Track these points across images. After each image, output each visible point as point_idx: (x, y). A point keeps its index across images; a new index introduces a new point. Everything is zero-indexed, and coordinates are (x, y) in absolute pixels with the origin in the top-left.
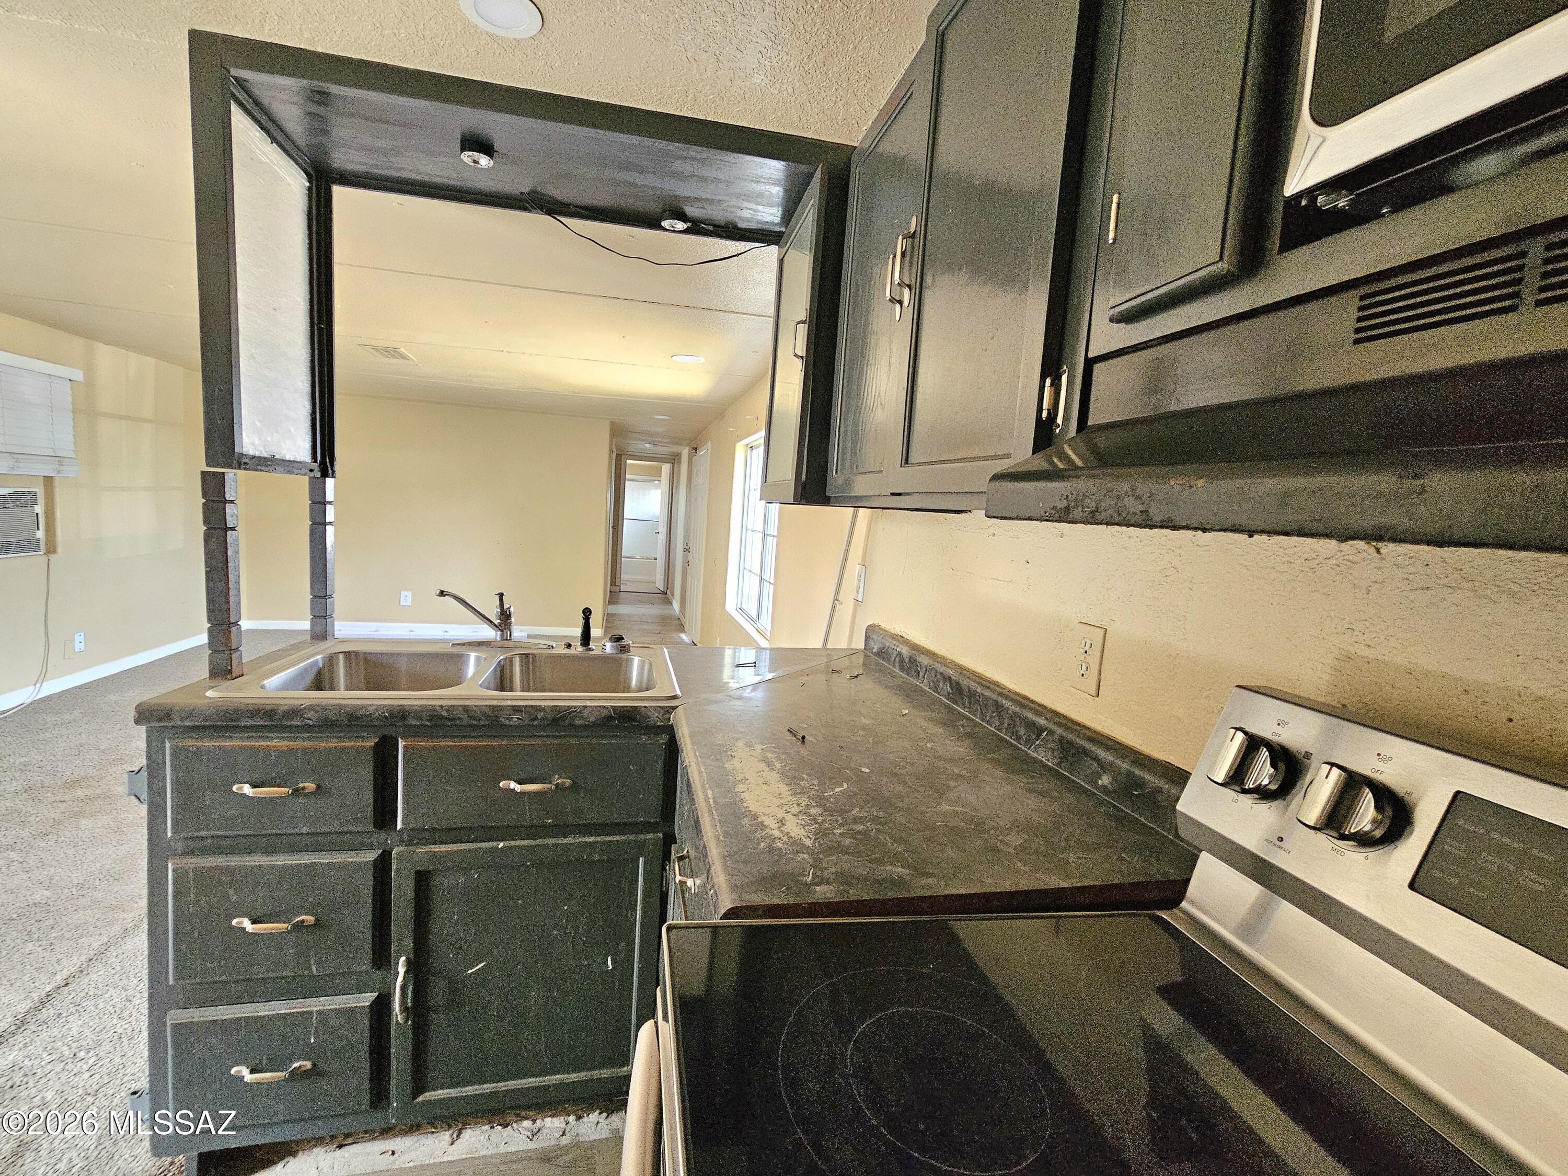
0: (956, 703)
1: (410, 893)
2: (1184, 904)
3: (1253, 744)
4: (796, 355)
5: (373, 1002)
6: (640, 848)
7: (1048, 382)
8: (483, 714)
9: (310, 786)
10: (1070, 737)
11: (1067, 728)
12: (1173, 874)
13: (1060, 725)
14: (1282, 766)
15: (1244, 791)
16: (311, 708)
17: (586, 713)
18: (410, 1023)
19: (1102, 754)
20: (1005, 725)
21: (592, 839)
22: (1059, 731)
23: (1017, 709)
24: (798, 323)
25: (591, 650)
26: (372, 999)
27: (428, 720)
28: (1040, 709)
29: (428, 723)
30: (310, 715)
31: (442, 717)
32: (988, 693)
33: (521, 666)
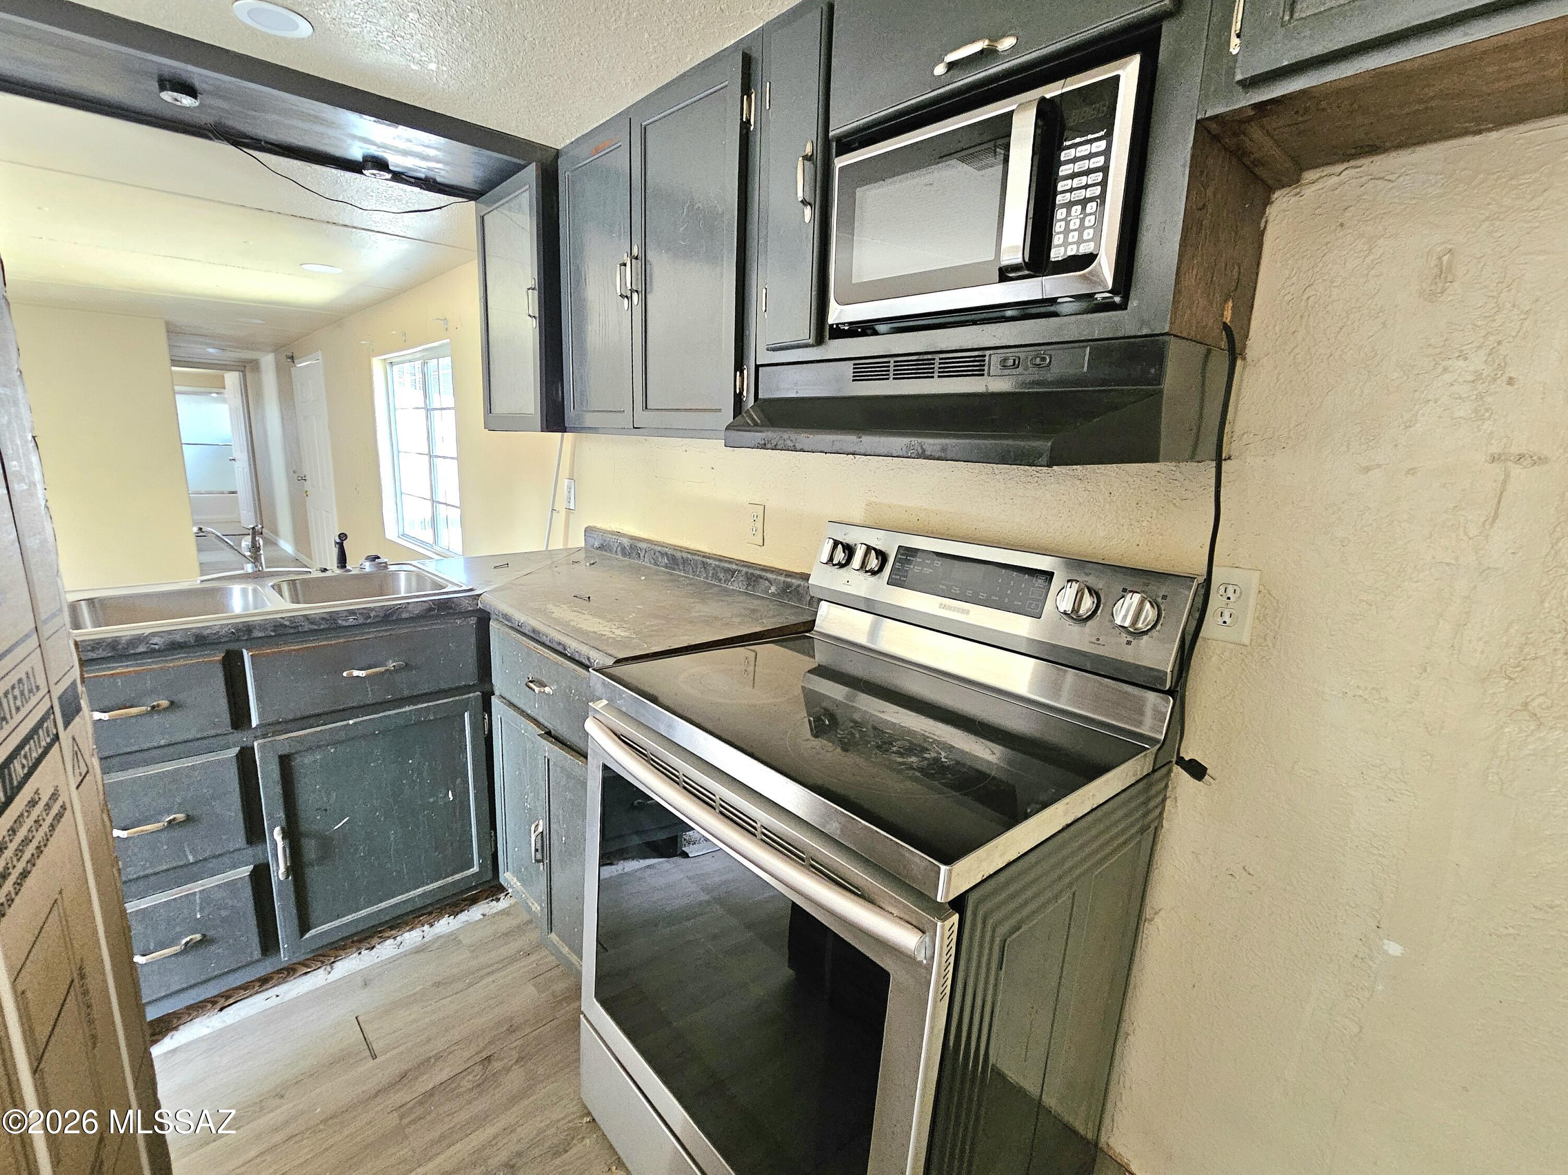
0: (674, 569)
1: (276, 775)
2: (815, 628)
3: (836, 543)
4: (529, 315)
5: (251, 872)
6: (465, 706)
7: (738, 373)
8: (323, 619)
9: (165, 703)
10: (751, 571)
11: (749, 567)
12: (810, 619)
13: (743, 566)
14: (847, 552)
15: (834, 565)
16: (153, 634)
17: (410, 607)
18: (290, 878)
19: (770, 576)
20: (710, 575)
21: (425, 705)
22: (745, 569)
23: (717, 563)
24: (529, 289)
25: (350, 571)
26: (251, 870)
27: (271, 631)
28: (730, 561)
29: (273, 634)
30: (156, 640)
31: (286, 626)
32: (696, 557)
33: (290, 590)
